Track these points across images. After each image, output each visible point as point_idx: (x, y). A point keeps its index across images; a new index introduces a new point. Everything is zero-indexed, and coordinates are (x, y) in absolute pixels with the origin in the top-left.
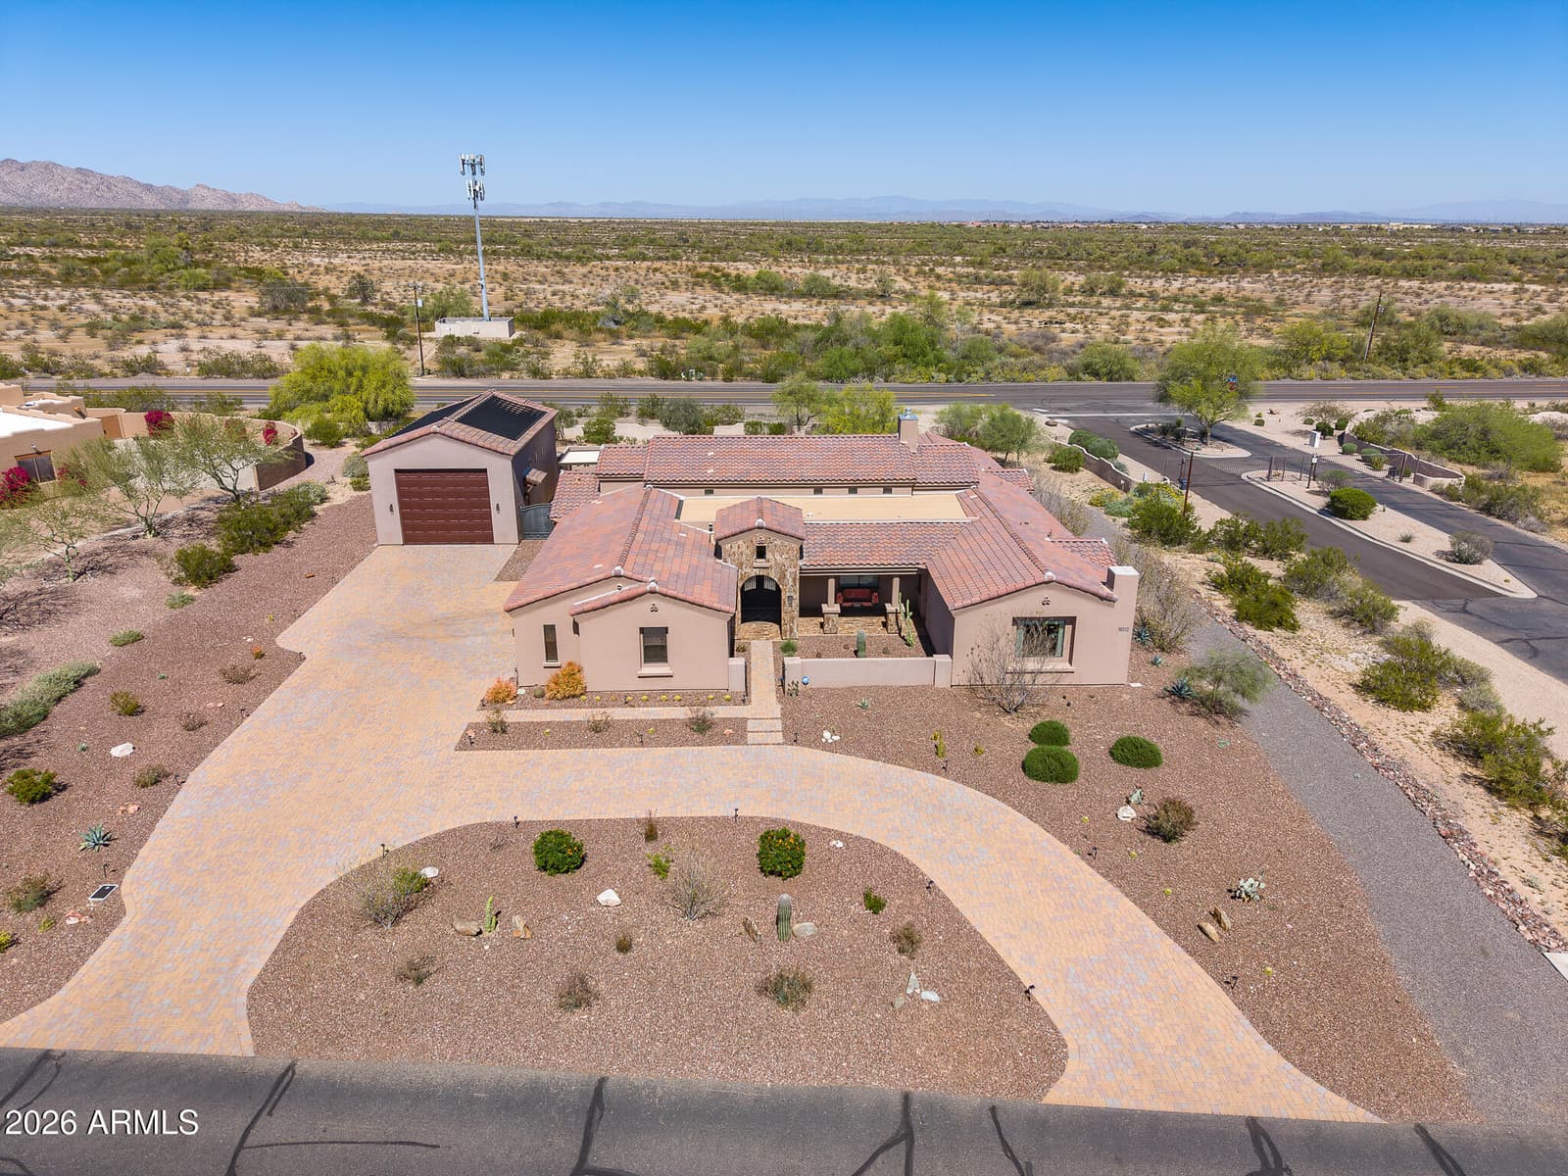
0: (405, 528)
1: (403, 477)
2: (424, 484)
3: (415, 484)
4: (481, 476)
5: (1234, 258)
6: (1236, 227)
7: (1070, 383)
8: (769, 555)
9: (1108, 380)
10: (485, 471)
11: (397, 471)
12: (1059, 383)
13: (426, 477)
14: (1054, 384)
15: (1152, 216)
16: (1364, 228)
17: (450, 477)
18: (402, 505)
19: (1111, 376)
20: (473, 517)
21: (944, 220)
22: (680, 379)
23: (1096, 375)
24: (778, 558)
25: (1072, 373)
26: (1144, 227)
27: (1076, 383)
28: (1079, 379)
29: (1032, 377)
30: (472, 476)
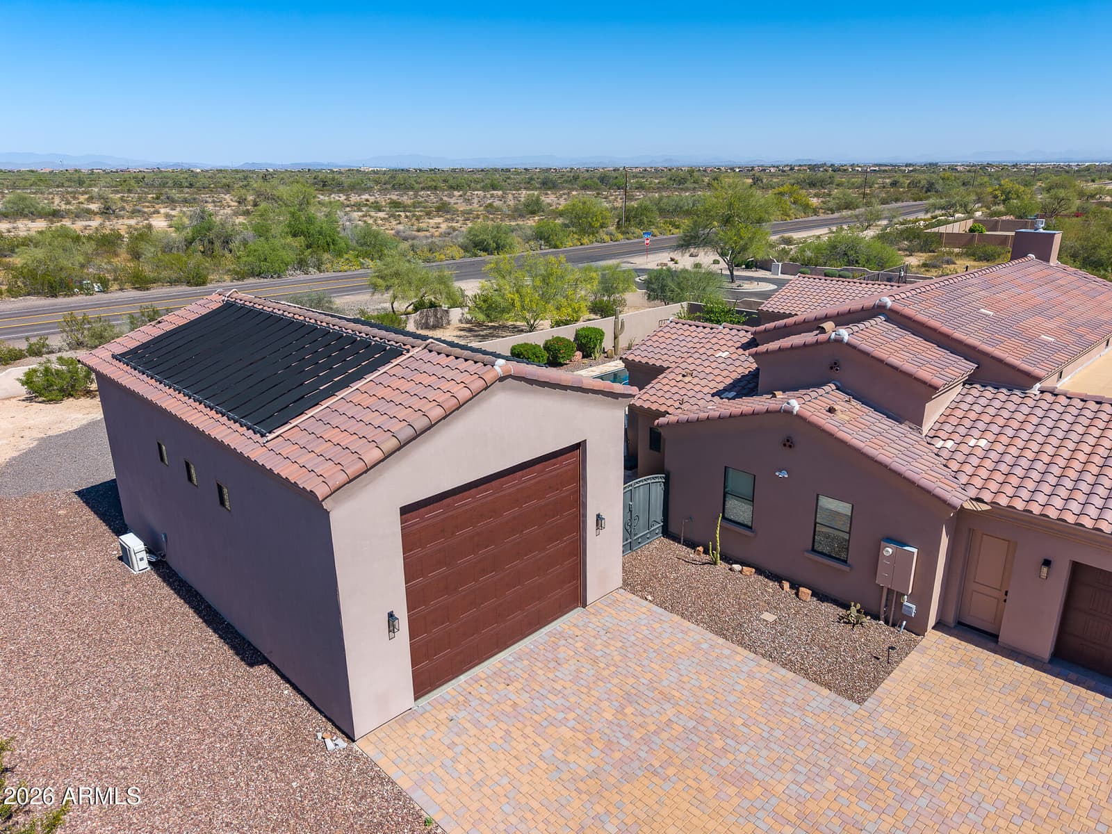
19: (501, 249)
22: (74, 294)
23: (486, 250)
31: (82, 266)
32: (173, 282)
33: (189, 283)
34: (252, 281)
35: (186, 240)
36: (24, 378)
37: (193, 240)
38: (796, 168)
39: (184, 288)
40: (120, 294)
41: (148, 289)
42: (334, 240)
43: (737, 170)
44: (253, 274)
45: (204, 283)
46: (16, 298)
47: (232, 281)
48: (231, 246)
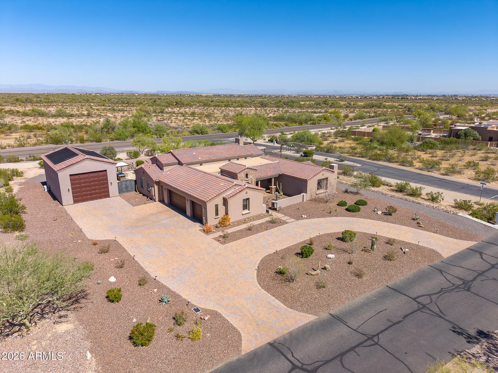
0: (74, 197)
1: (73, 177)
2: (81, 179)
3: (78, 179)
4: (104, 173)
5: (180, 103)
6: (164, 95)
7: (191, 136)
8: (249, 176)
9: (202, 134)
10: (106, 170)
11: (70, 175)
12: (189, 136)
13: (82, 176)
14: (188, 136)
15: (134, 92)
16: (197, 95)
17: (91, 175)
18: (73, 188)
19: (202, 133)
20: (101, 189)
21: (67, 92)
22: (63, 144)
23: (198, 133)
24: (251, 177)
25: (191, 132)
26: (137, 95)
27: (193, 136)
28: (194, 135)
29: (181, 135)
30: (101, 174)
31: (69, 136)
32: (91, 141)
33: (96, 142)
34: (116, 141)
35: (101, 128)
36: (39, 163)
37: (104, 128)
38: (385, 97)
39: (95, 143)
40: (76, 144)
41: (84, 143)
42: (145, 129)
43: (360, 98)
44: (116, 139)
45: (101, 142)
46: (47, 144)
47: (110, 141)
48: (115, 130)
